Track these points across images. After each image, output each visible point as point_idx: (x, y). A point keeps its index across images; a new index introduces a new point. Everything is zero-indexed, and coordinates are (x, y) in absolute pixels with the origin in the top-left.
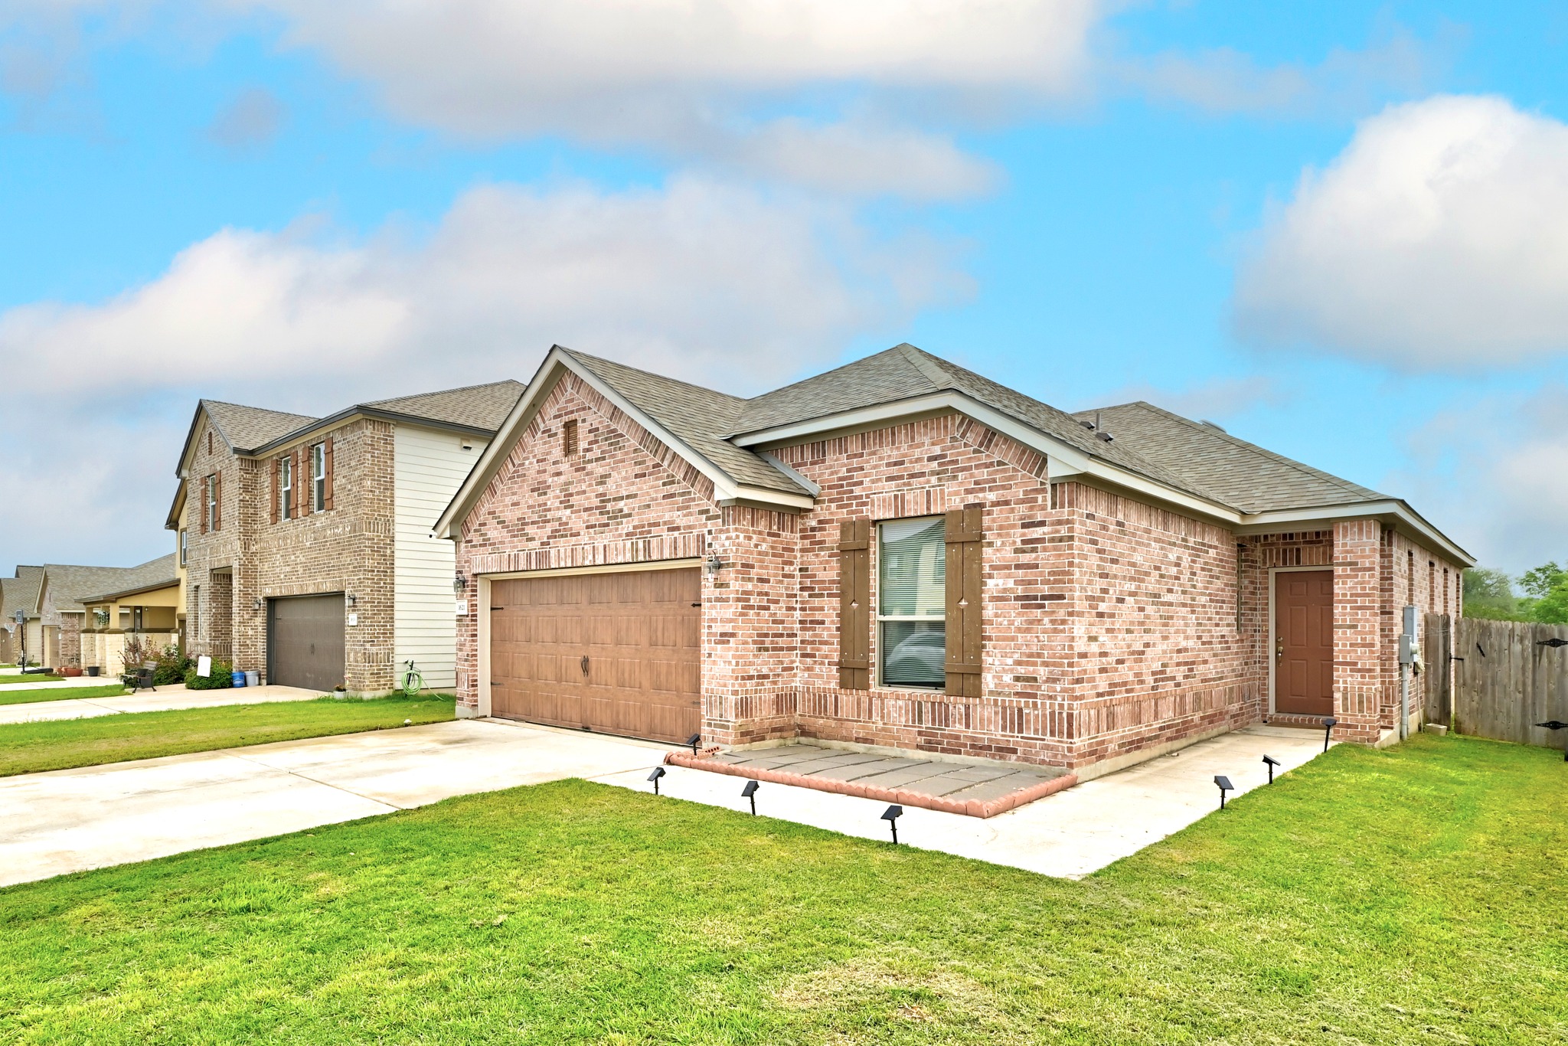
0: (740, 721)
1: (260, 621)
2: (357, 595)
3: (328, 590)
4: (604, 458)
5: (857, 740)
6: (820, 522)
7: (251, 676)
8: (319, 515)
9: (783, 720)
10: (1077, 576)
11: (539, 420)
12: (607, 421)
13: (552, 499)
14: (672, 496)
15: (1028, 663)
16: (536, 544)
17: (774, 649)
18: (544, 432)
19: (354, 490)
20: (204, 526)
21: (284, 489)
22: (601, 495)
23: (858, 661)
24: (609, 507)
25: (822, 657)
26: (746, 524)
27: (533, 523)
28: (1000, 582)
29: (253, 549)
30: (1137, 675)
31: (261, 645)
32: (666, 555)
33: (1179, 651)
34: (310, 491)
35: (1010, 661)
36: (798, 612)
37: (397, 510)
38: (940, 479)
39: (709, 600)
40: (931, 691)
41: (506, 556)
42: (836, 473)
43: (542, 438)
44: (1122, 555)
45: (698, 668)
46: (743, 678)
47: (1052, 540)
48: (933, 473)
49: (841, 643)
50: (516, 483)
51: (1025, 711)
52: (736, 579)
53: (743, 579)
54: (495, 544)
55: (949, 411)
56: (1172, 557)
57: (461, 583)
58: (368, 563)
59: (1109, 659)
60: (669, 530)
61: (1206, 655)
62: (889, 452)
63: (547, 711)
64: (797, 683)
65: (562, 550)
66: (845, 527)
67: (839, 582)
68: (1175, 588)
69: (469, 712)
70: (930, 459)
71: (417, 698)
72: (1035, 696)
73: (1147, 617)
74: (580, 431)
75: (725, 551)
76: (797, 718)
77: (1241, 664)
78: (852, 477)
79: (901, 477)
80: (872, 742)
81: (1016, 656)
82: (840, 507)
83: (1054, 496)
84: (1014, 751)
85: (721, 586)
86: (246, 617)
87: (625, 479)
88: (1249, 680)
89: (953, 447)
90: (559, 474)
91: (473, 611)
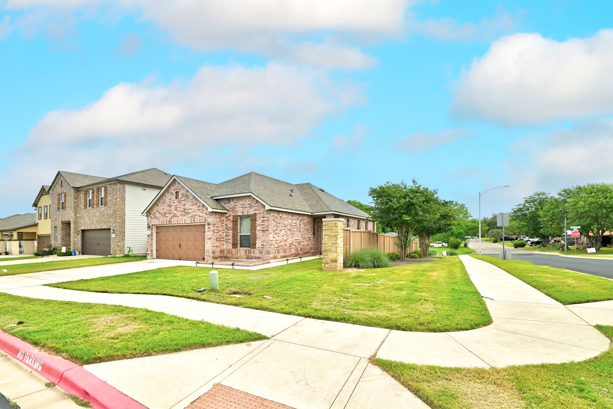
0: (213, 255)
1: (79, 237)
2: (115, 229)
3: (105, 228)
4: (185, 200)
5: (236, 258)
6: (229, 215)
7: (77, 252)
8: (102, 207)
9: (222, 255)
10: (270, 226)
11: (170, 190)
12: (185, 193)
13: (173, 208)
14: (199, 210)
15: (263, 242)
16: (169, 218)
17: (220, 241)
18: (171, 193)
19: (114, 201)
20: (59, 208)
21: (88, 199)
22: (184, 208)
23: (236, 243)
24: (186, 211)
25: (229, 242)
26: (214, 216)
27: (168, 213)
28: (259, 228)
29: (77, 216)
30: (285, 244)
31: (80, 243)
32: (198, 222)
33: (296, 240)
34: (99, 200)
35: (260, 242)
36: (225, 233)
37: (126, 206)
38: (250, 208)
39: (207, 231)
40: (248, 248)
41: (161, 221)
42: (232, 206)
43: (170, 194)
44: (281, 222)
45: (205, 245)
46: (213, 247)
47: (266, 220)
48: (249, 207)
49: (233, 239)
50: (163, 204)
51: (263, 251)
52: (212, 227)
53: (213, 227)
54: (158, 218)
55: (250, 196)
56: (294, 222)
57: (149, 227)
58: (118, 221)
59: (278, 241)
60: (199, 217)
61: (304, 241)
62: (241, 202)
63: (170, 256)
64: (225, 248)
65: (175, 220)
66: (234, 216)
67: (232, 227)
68: (295, 228)
69: (151, 258)
70: (248, 204)
71: (131, 256)
72: (264, 248)
73: (288, 233)
74: (179, 194)
75: (210, 221)
76: (225, 255)
77: (314, 242)
78: (235, 207)
79: (243, 207)
80: (238, 258)
81: (261, 241)
82: (233, 212)
83: (267, 212)
84: (261, 258)
85: (209, 228)
86: (75, 235)
87: (189, 205)
88: (316, 246)
89: (252, 202)
90: (174, 203)
91: (152, 233)
